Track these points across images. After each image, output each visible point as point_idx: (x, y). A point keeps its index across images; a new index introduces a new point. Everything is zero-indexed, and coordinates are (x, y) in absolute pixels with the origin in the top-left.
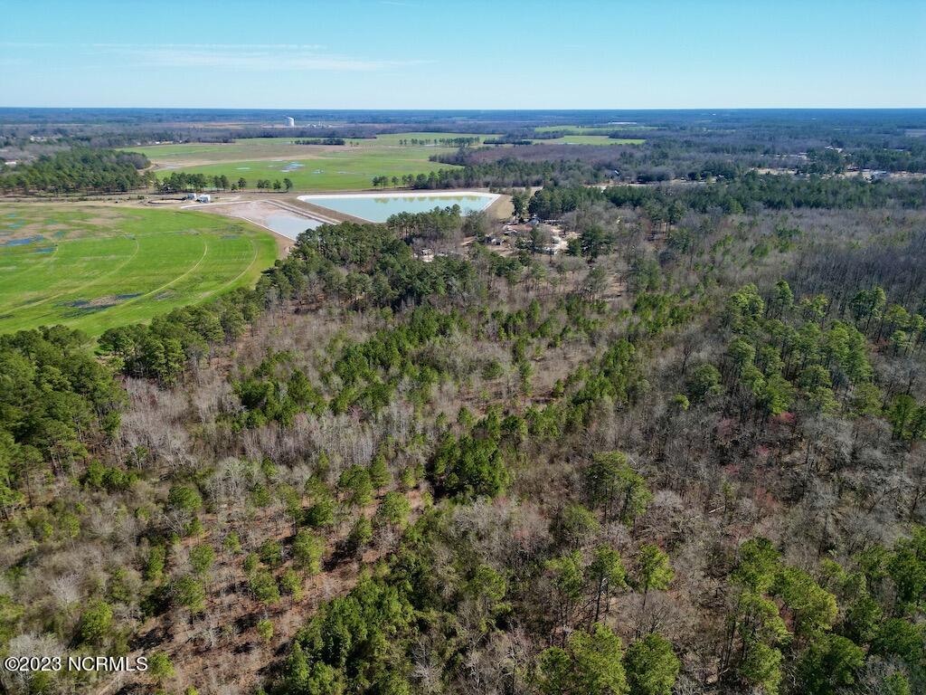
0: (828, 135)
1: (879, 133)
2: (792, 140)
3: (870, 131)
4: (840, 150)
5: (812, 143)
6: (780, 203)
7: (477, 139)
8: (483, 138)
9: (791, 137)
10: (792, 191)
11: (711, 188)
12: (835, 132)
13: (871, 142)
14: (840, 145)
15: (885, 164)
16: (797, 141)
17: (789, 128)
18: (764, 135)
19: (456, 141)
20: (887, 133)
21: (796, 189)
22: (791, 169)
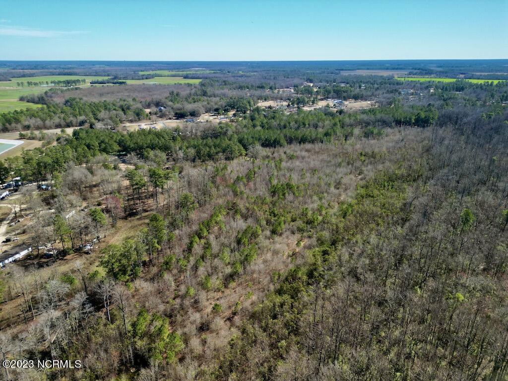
0: (304, 75)
1: (329, 73)
2: (285, 79)
3: (324, 72)
4: (312, 85)
5: (296, 81)
6: (275, 141)
7: (84, 81)
8: (89, 79)
9: (285, 77)
10: (285, 127)
11: (221, 128)
12: (308, 74)
13: (327, 79)
14: (311, 81)
15: (339, 94)
16: (288, 80)
17: (284, 71)
18: (270, 76)
19: (64, 82)
20: (332, 73)
21: (288, 124)
22: (285, 100)
